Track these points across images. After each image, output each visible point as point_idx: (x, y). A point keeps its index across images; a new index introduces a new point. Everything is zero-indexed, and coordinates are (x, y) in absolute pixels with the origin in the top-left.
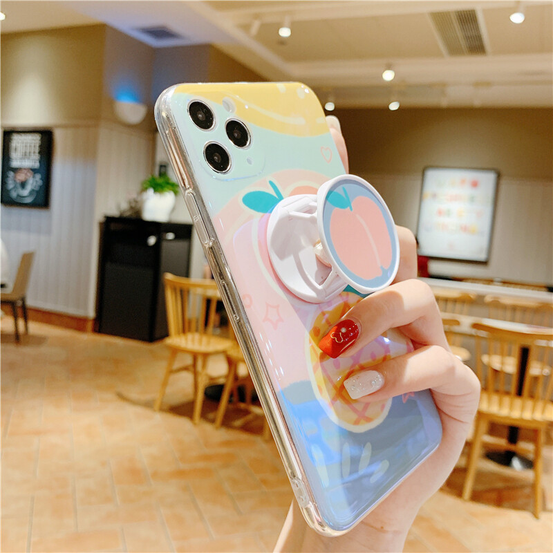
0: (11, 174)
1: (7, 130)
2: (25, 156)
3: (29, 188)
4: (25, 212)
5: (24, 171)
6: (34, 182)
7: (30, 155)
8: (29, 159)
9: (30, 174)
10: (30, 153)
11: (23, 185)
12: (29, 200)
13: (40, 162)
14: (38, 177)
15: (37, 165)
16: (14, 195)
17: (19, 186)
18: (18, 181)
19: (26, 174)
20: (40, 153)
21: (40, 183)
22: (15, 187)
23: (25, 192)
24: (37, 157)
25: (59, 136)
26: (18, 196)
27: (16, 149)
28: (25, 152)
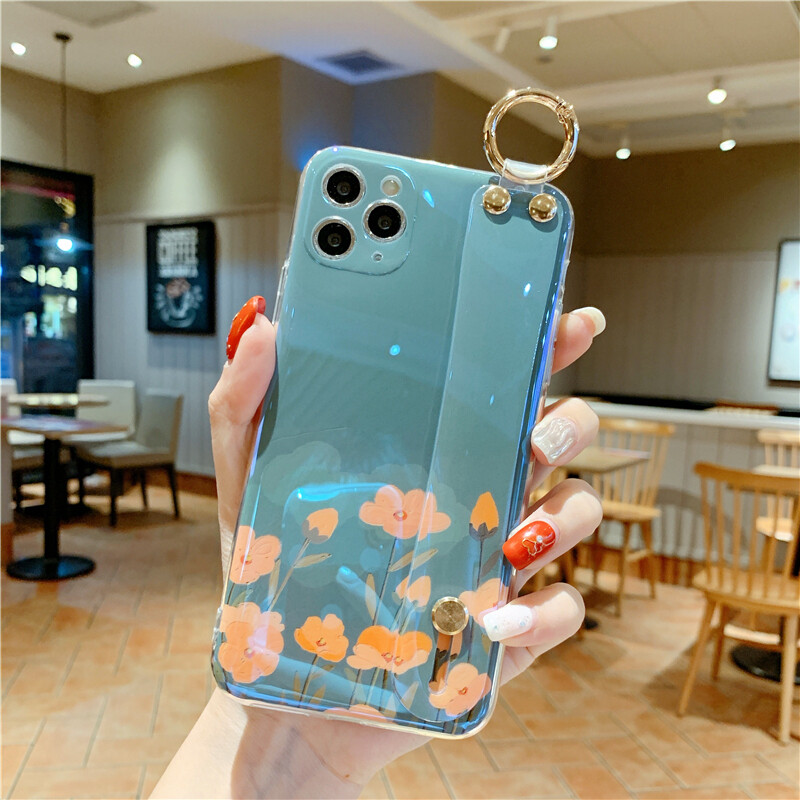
0: (160, 288)
1: (152, 224)
2: (179, 260)
3: (186, 306)
4: (181, 341)
5: (177, 283)
6: (191, 299)
7: (184, 259)
8: (183, 264)
9: (186, 287)
10: (184, 255)
11: (178, 302)
12: (185, 324)
13: (198, 268)
14: (197, 290)
15: (195, 273)
16: (166, 317)
17: (171, 304)
18: (170, 297)
19: (180, 287)
20: (197, 255)
21: (200, 298)
22: (167, 307)
23: (181, 313)
24: (194, 261)
25: (223, 229)
26: (171, 318)
27: (165, 251)
28: (178, 255)
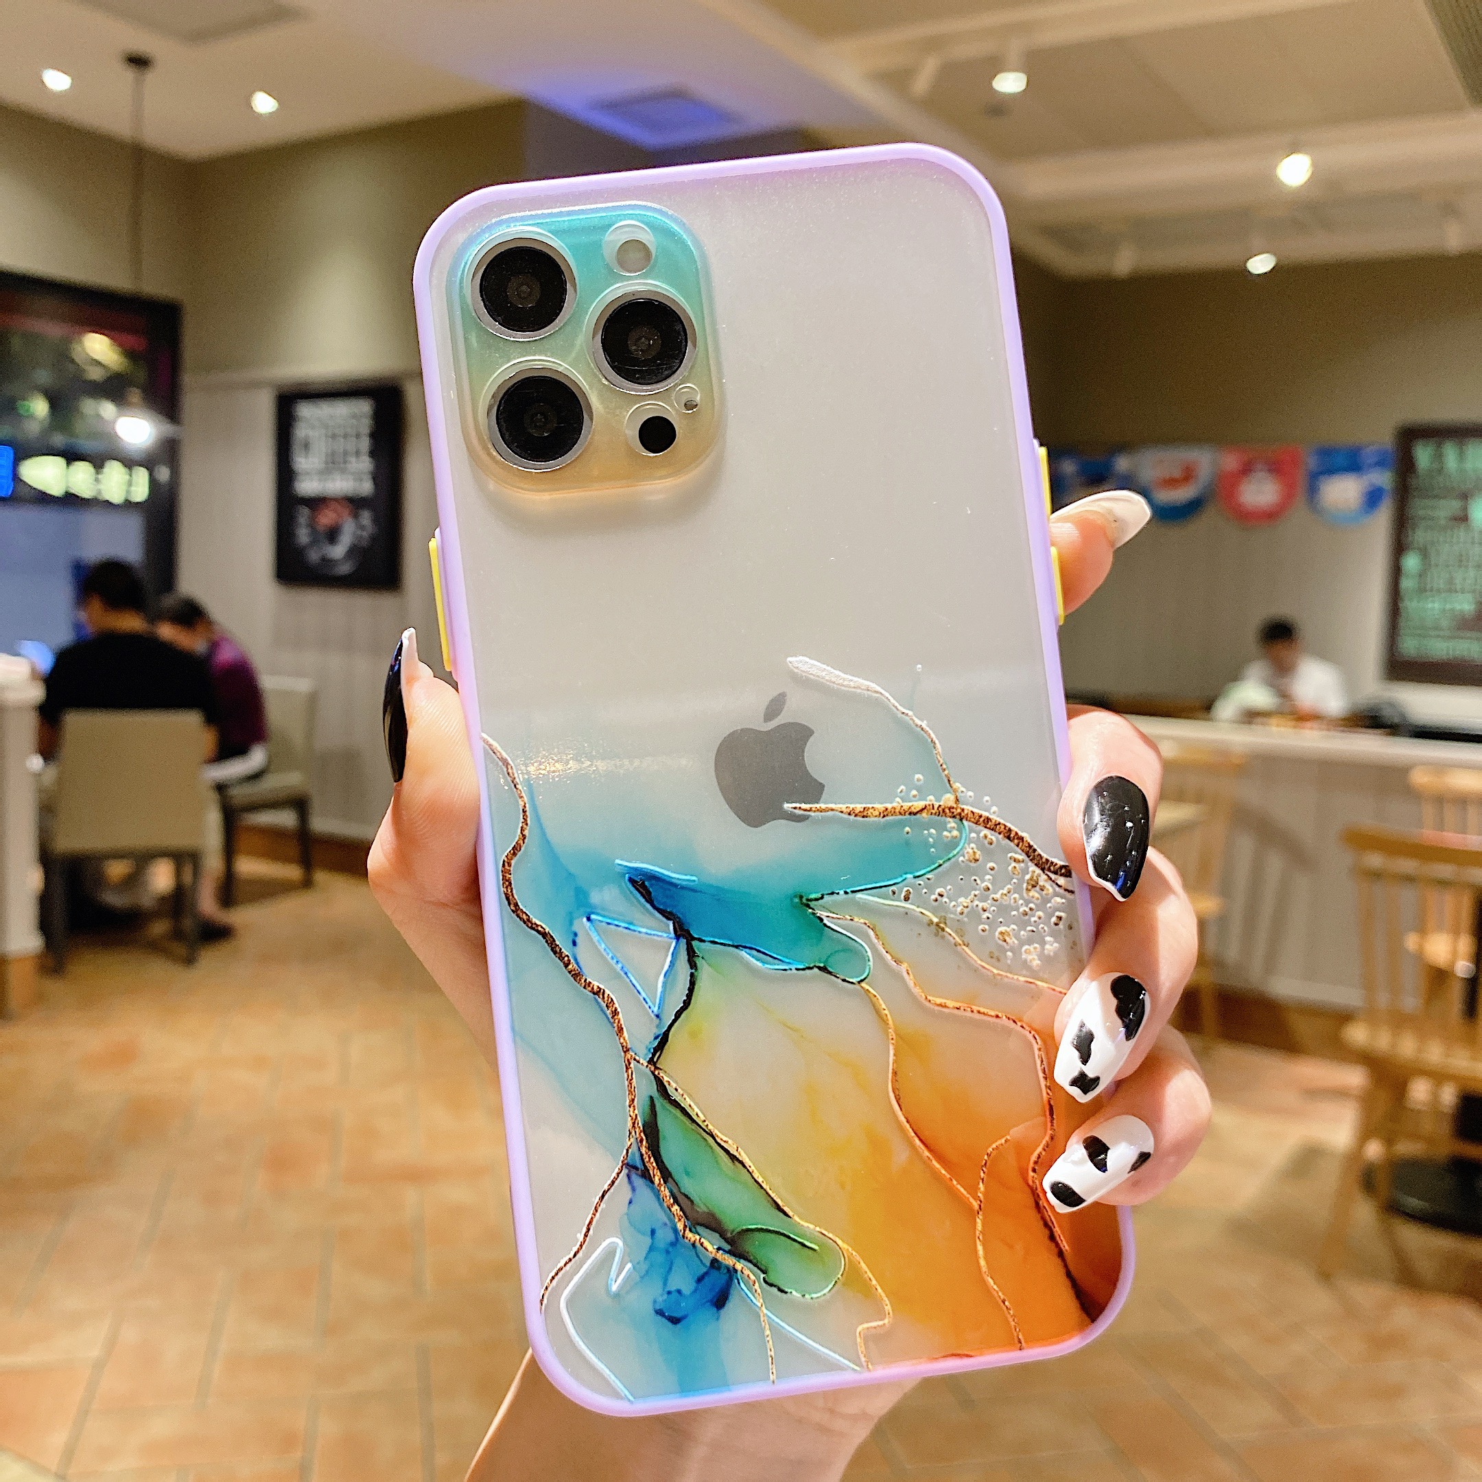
1: (287, 391)
2: (334, 463)
3: (345, 541)
4: (337, 601)
6: (357, 530)
7: (346, 461)
8: (343, 471)
9: (346, 512)
11: (332, 535)
12: (344, 570)
13: (375, 479)
15: (366, 487)
16: (313, 558)
17: (321, 537)
18: (320, 528)
19: (338, 512)
21: (372, 528)
22: (315, 542)
23: (338, 551)
24: (365, 464)
26: (322, 559)
27: (306, 446)
28: (333, 454)
